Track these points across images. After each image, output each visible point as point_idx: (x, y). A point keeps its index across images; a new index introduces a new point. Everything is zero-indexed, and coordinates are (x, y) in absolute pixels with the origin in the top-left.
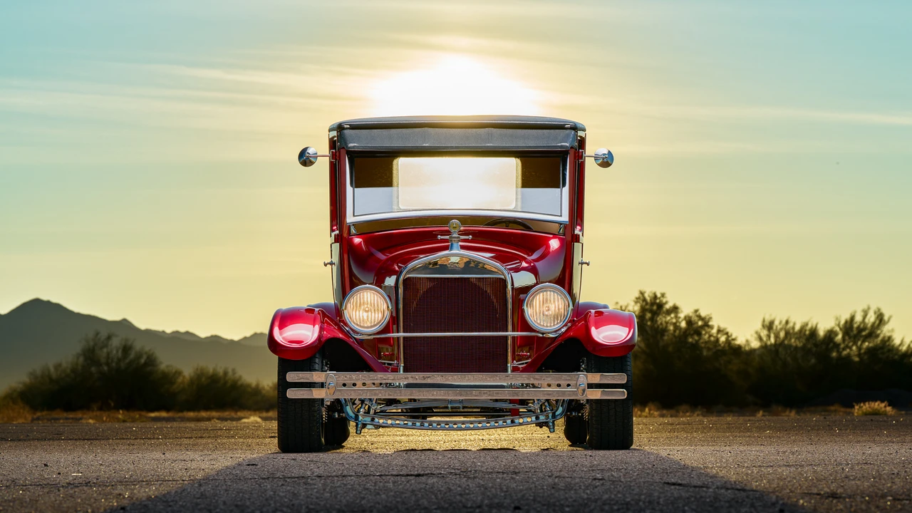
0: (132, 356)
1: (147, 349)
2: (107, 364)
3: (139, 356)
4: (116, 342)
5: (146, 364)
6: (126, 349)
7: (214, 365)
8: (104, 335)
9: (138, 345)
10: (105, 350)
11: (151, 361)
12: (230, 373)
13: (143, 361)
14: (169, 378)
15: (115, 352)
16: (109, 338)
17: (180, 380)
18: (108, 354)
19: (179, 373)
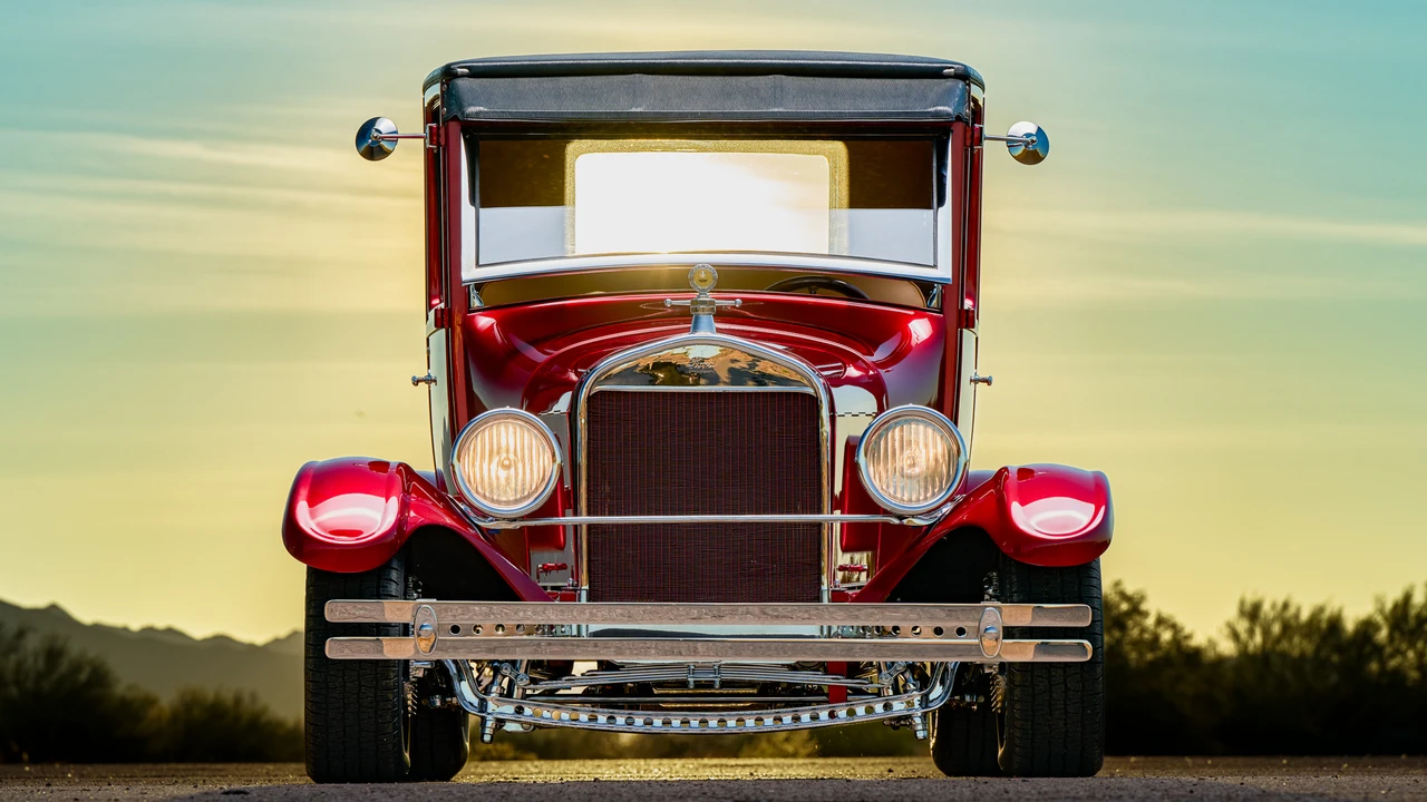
0: (64, 667)
1: (92, 654)
2: (17, 683)
3: (76, 668)
4: (33, 643)
5: (89, 684)
6: (53, 655)
7: (216, 685)
8: (12, 627)
9: (75, 648)
10: (13, 658)
11: (100, 677)
12: (247, 699)
13: (83, 677)
14: (132, 710)
15: (30, 661)
16: (21, 634)
17: (153, 713)
18: (19, 664)
19: (150, 702)
